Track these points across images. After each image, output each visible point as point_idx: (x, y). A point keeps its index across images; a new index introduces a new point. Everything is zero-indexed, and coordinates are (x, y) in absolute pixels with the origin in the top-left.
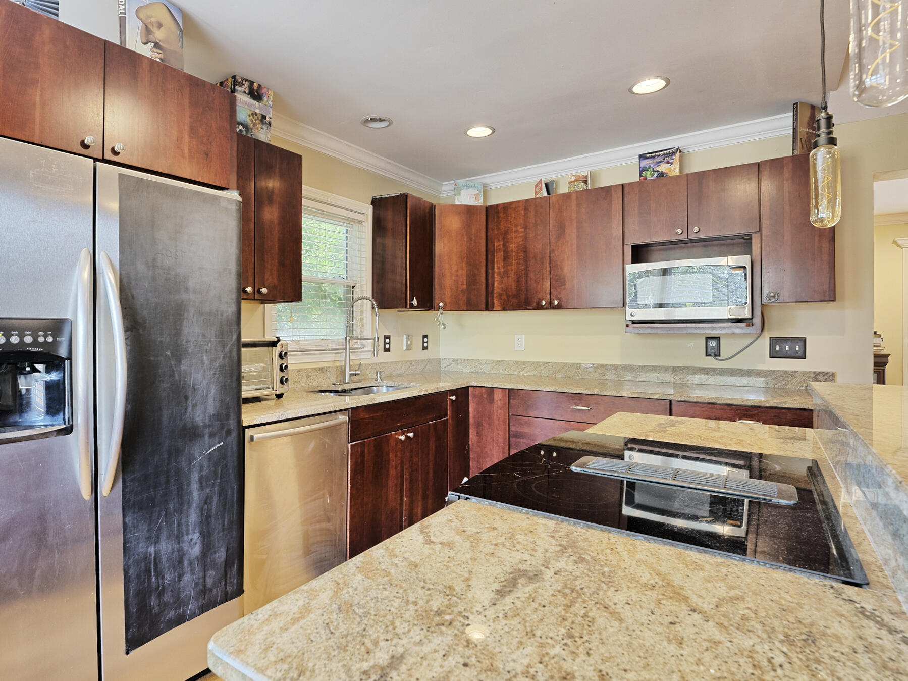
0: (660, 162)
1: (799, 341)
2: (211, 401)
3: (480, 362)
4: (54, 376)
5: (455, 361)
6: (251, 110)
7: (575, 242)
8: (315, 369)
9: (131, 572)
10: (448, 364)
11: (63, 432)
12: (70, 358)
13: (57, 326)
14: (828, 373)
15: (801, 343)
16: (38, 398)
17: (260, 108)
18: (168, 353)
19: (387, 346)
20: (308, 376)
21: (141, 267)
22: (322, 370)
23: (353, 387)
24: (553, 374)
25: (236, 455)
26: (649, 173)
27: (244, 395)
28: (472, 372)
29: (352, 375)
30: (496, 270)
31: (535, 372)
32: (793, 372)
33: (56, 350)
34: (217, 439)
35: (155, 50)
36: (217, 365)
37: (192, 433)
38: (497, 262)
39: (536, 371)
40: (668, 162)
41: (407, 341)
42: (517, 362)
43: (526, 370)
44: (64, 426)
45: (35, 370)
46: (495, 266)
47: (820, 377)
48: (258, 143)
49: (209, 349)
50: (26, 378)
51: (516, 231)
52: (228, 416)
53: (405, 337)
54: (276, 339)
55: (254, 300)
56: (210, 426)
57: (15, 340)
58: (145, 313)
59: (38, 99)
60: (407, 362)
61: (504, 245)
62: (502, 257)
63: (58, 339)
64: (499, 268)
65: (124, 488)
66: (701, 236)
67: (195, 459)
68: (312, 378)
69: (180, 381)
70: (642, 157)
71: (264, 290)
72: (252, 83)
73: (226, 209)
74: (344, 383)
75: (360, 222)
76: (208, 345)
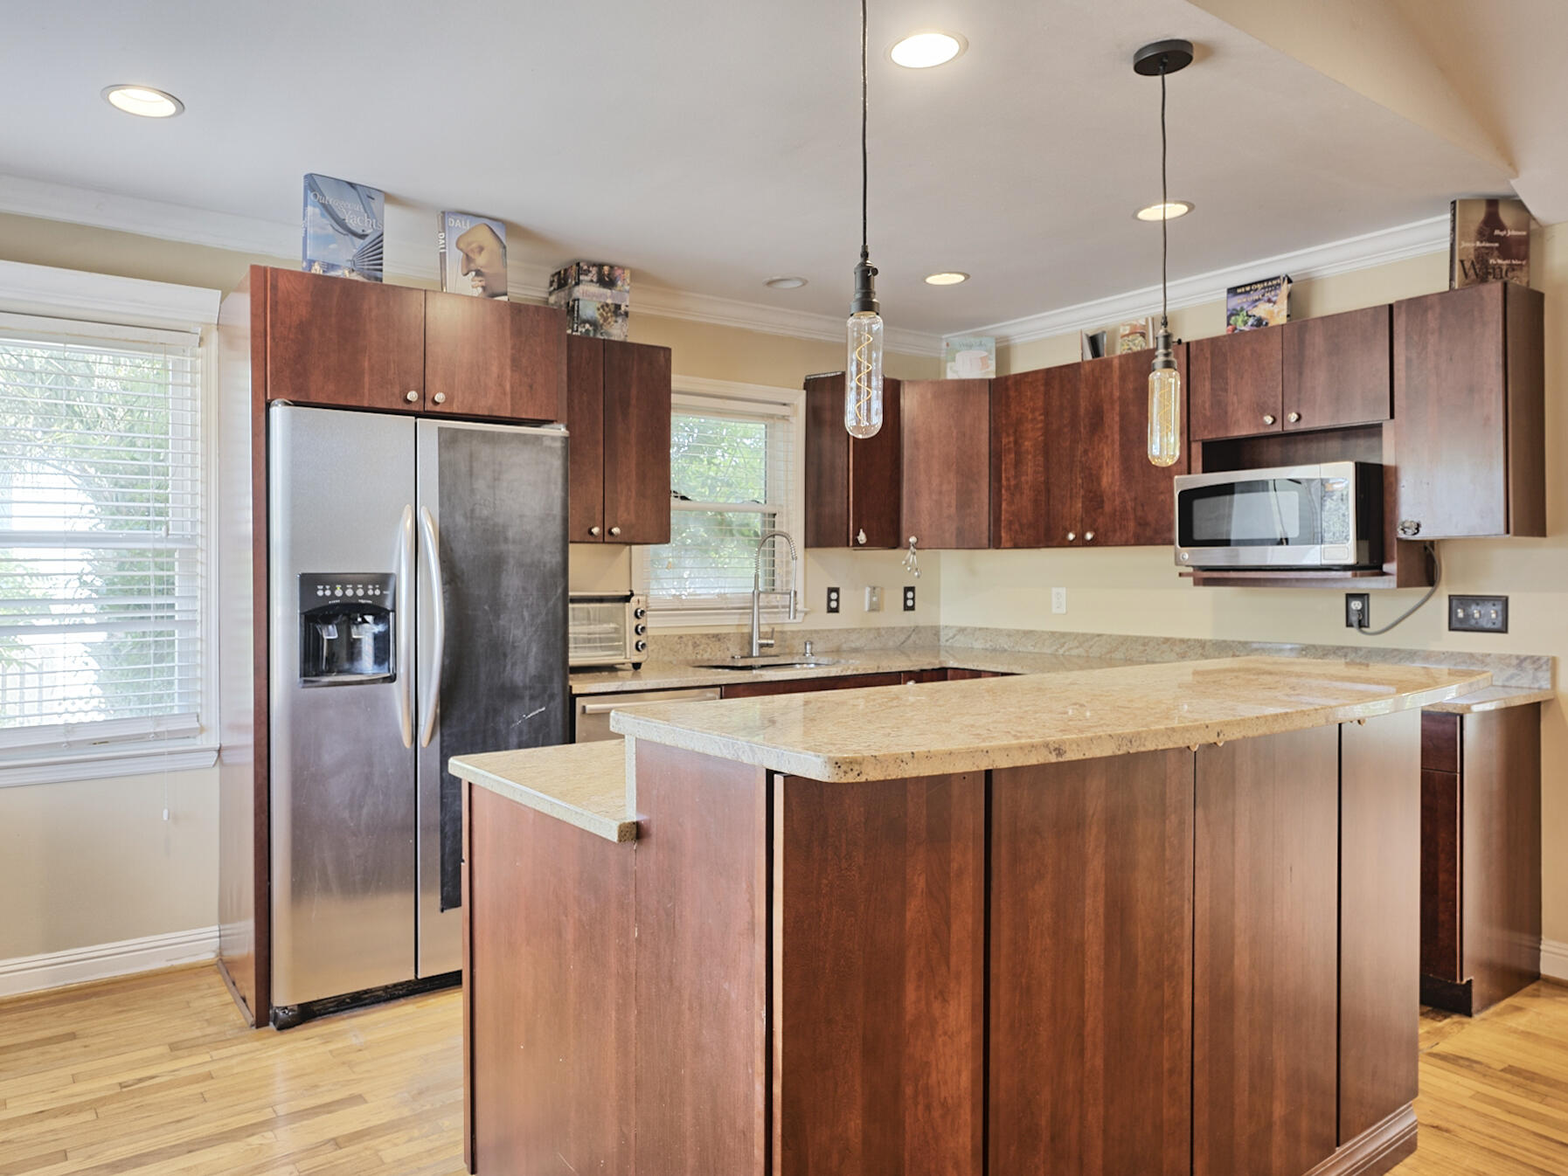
0: (1256, 301)
1: (1496, 603)
2: (531, 661)
3: (998, 632)
4: (380, 628)
5: (962, 630)
6: (600, 302)
7: (1117, 437)
8: (707, 635)
9: (447, 828)
10: (951, 635)
11: (389, 680)
12: (394, 611)
13: (383, 580)
14: (1539, 659)
15: (1499, 607)
16: (368, 648)
17: (612, 297)
18: (486, 607)
19: (834, 605)
20: (695, 645)
21: (460, 519)
22: (717, 637)
23: (763, 663)
24: (1108, 653)
25: (560, 723)
26: (1240, 319)
27: (574, 660)
28: (987, 649)
29: (762, 646)
30: (1004, 482)
31: (1080, 651)
32: (1482, 655)
33: (383, 602)
34: (538, 703)
35: (476, 278)
36: (539, 621)
37: (510, 694)
38: (1005, 470)
39: (1081, 649)
40: (1269, 301)
41: (871, 597)
42: (1053, 633)
43: (1066, 647)
44: (388, 675)
45: (365, 621)
46: (1003, 475)
47: (1527, 664)
48: (609, 345)
49: (530, 603)
50: (357, 628)
51: (1034, 419)
52: (551, 679)
53: (868, 590)
54: (629, 593)
55: (604, 542)
56: (530, 688)
57: (349, 593)
58: (464, 566)
59: (366, 364)
60: (870, 630)
61: (1016, 442)
62: (1013, 461)
63: (385, 592)
64: (1008, 479)
65: (442, 742)
66: (1303, 426)
67: (513, 722)
68: (702, 647)
69: (498, 637)
70: (1233, 291)
71: (616, 530)
72: (600, 266)
73: (550, 447)
74: (750, 656)
75: (784, 418)
76: (528, 599)
